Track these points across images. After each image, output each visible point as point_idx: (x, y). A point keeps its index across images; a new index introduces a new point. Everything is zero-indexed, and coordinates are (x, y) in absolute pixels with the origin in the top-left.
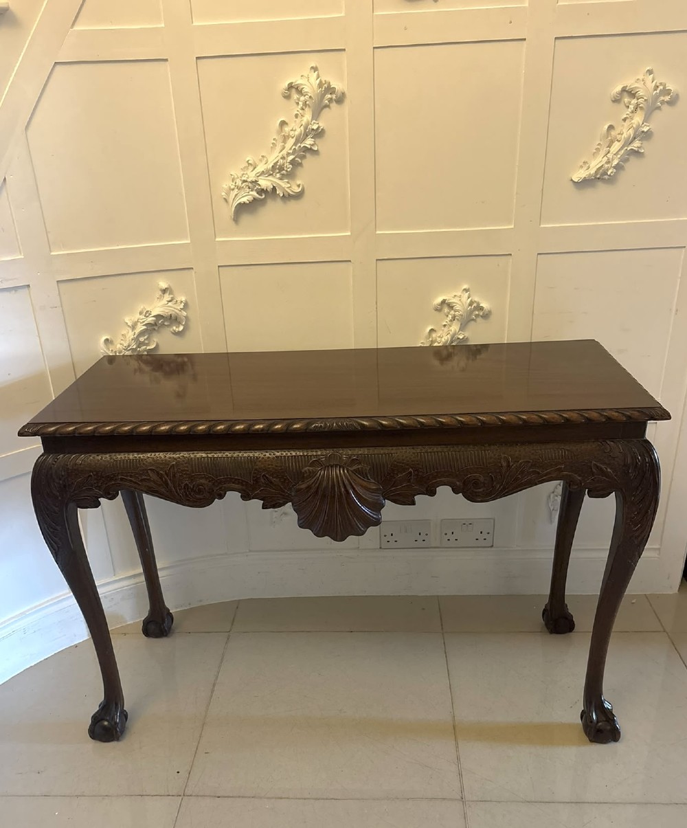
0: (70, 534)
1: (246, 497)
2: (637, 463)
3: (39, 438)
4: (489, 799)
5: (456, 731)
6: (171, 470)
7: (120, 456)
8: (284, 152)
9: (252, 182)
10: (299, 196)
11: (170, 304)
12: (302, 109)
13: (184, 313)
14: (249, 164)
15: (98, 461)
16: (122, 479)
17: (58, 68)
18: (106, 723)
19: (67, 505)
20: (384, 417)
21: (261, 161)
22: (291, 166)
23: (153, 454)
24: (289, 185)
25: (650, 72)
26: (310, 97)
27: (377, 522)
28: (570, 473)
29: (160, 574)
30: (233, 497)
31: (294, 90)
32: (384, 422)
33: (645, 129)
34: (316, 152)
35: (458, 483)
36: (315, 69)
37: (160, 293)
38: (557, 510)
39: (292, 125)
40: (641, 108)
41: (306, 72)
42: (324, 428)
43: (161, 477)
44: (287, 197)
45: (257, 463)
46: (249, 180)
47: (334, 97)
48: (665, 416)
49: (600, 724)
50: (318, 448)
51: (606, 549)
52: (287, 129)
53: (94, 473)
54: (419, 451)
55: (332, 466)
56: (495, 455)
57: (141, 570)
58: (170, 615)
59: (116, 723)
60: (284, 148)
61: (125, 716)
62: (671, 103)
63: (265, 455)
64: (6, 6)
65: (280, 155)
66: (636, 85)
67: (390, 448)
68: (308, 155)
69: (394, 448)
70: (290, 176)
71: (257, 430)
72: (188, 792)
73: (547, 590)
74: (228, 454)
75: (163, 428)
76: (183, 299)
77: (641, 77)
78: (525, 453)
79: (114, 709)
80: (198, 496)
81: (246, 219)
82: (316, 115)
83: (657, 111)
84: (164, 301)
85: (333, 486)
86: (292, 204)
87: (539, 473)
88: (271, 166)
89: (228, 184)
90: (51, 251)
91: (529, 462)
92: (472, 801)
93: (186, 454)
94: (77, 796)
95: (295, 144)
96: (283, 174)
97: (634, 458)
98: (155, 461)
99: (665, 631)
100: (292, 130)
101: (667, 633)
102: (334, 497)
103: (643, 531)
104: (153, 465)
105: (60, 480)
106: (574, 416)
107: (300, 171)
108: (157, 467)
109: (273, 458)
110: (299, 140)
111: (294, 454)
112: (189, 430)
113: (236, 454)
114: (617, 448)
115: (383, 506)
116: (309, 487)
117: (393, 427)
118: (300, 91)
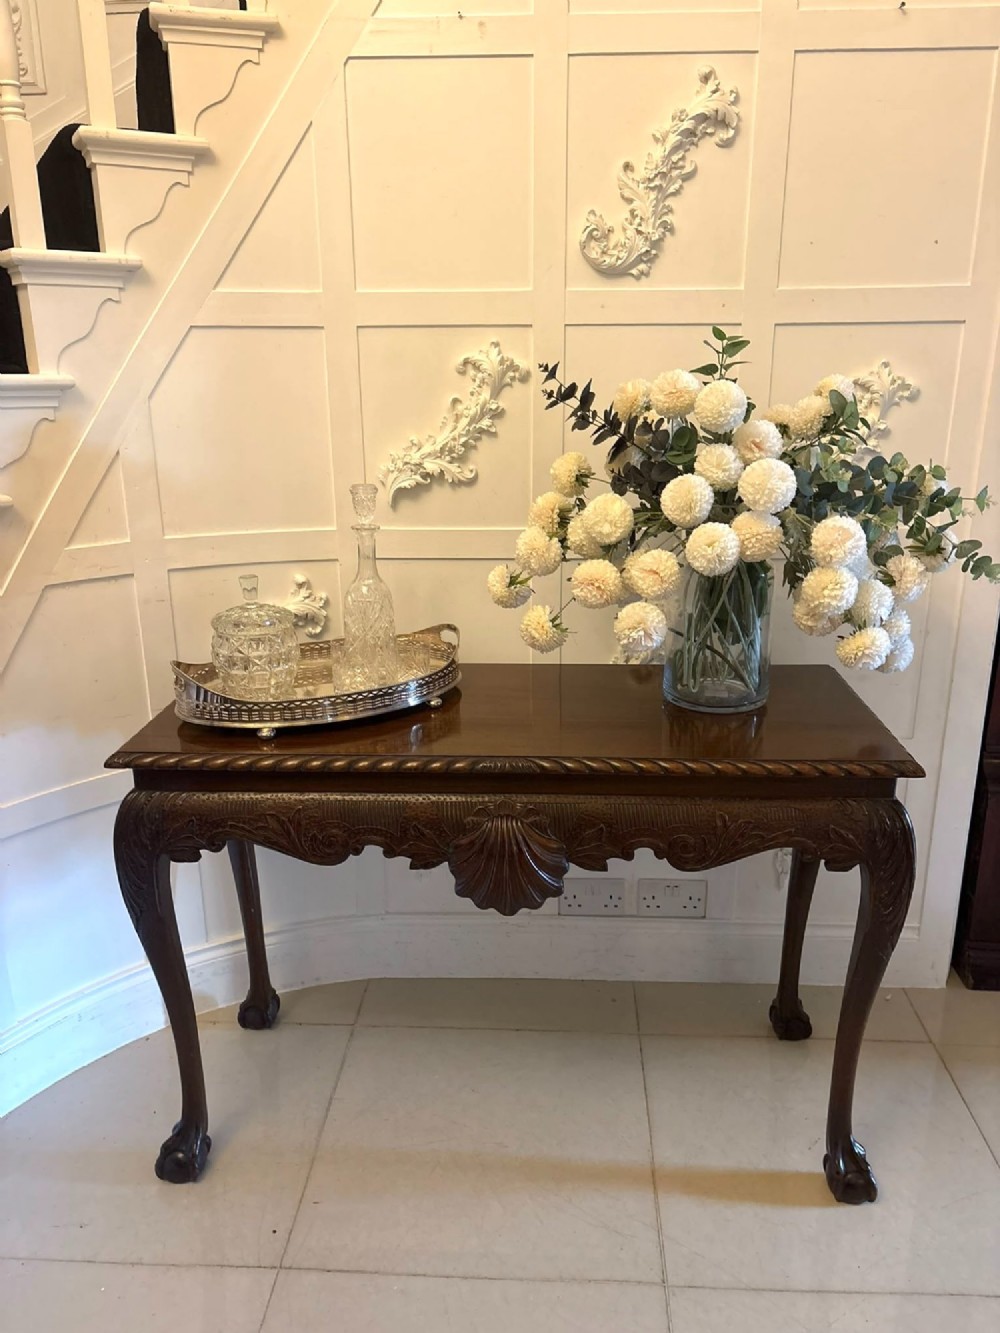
0: (159, 895)
1: (389, 853)
2: (885, 829)
3: (129, 772)
4: (700, 1284)
5: (655, 1179)
6: (297, 815)
7: (232, 796)
8: (456, 433)
9: (416, 465)
10: (472, 482)
11: (307, 601)
12: (480, 387)
13: (324, 613)
14: (413, 444)
15: (204, 801)
16: (231, 826)
17: (194, 331)
18: (180, 1155)
19: (158, 857)
20: (569, 759)
21: (427, 440)
22: (463, 449)
23: (275, 795)
24: (459, 470)
25: (886, 365)
26: (489, 375)
27: (558, 892)
28: (803, 839)
29: (267, 941)
30: (373, 852)
31: (470, 367)
32: (569, 765)
33: (882, 427)
34: (494, 435)
35: (661, 845)
36: (496, 345)
37: (295, 587)
38: (787, 873)
39: (466, 403)
40: (877, 404)
41: (485, 347)
42: (495, 769)
43: (282, 824)
44: (458, 484)
45: (407, 810)
46: (413, 462)
47: (517, 375)
48: (918, 772)
49: (849, 1176)
50: (486, 793)
51: (851, 926)
52: (460, 407)
53: (198, 817)
54: (612, 801)
55: (502, 818)
56: (708, 811)
57: (242, 935)
58: (276, 999)
59: (194, 1156)
60: (455, 428)
61: (207, 1143)
62: (912, 398)
63: (417, 800)
64: (139, 263)
65: (451, 435)
66: (870, 378)
67: (577, 797)
68: (484, 437)
69: (582, 797)
70: (462, 459)
71: (410, 768)
72: (286, 1263)
73: (775, 979)
74: (371, 797)
75: (290, 763)
76: (324, 595)
77: (875, 369)
78: (744, 810)
79: (193, 1134)
80: (327, 851)
81: (405, 505)
82: (496, 393)
83: (895, 407)
84: (300, 598)
85: (503, 841)
86: (463, 491)
87: (763, 837)
88: (438, 448)
89: (385, 465)
90: (164, 535)
91: (751, 823)
92: (678, 1287)
93: (315, 796)
94: (133, 1264)
95: (469, 424)
96: (453, 458)
97: (882, 822)
98: (276, 805)
99: (931, 1042)
100: (466, 409)
101: (934, 1045)
102: (504, 856)
103: (895, 917)
104: (273, 809)
105: (152, 824)
106: (806, 768)
107: (473, 455)
108: (279, 812)
109: (428, 804)
110: (474, 420)
111: (454, 799)
112: (323, 766)
113: (381, 797)
114: (860, 809)
115: (565, 870)
116: (472, 843)
117: (580, 771)
118: (477, 368)
